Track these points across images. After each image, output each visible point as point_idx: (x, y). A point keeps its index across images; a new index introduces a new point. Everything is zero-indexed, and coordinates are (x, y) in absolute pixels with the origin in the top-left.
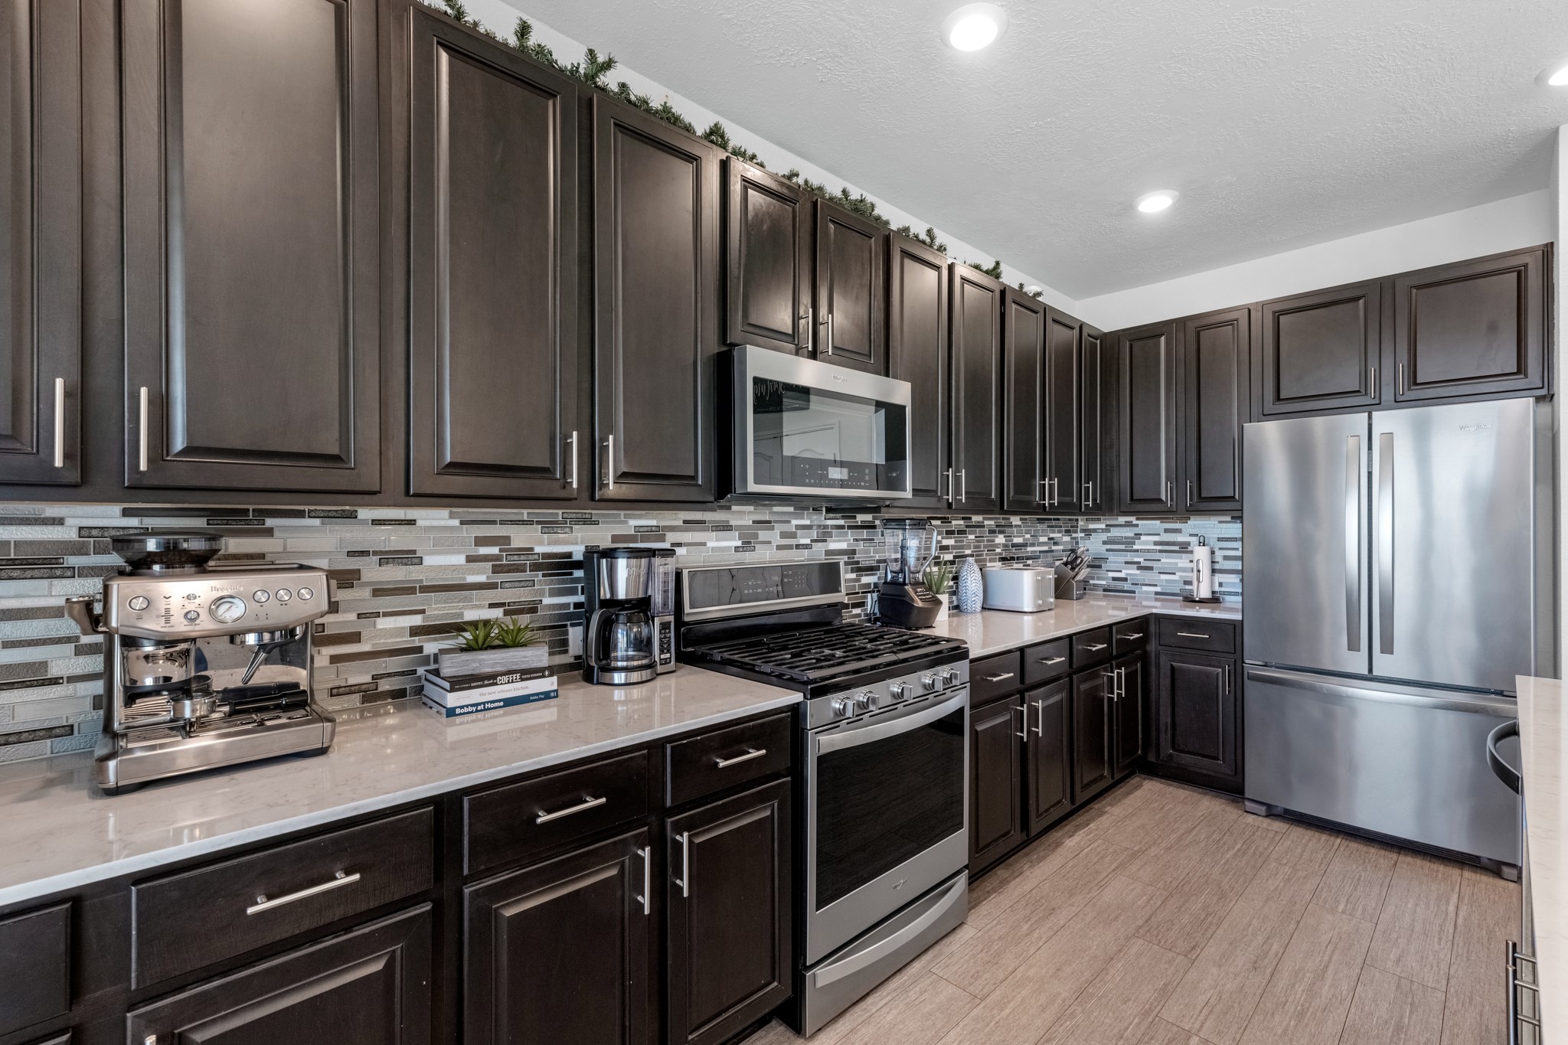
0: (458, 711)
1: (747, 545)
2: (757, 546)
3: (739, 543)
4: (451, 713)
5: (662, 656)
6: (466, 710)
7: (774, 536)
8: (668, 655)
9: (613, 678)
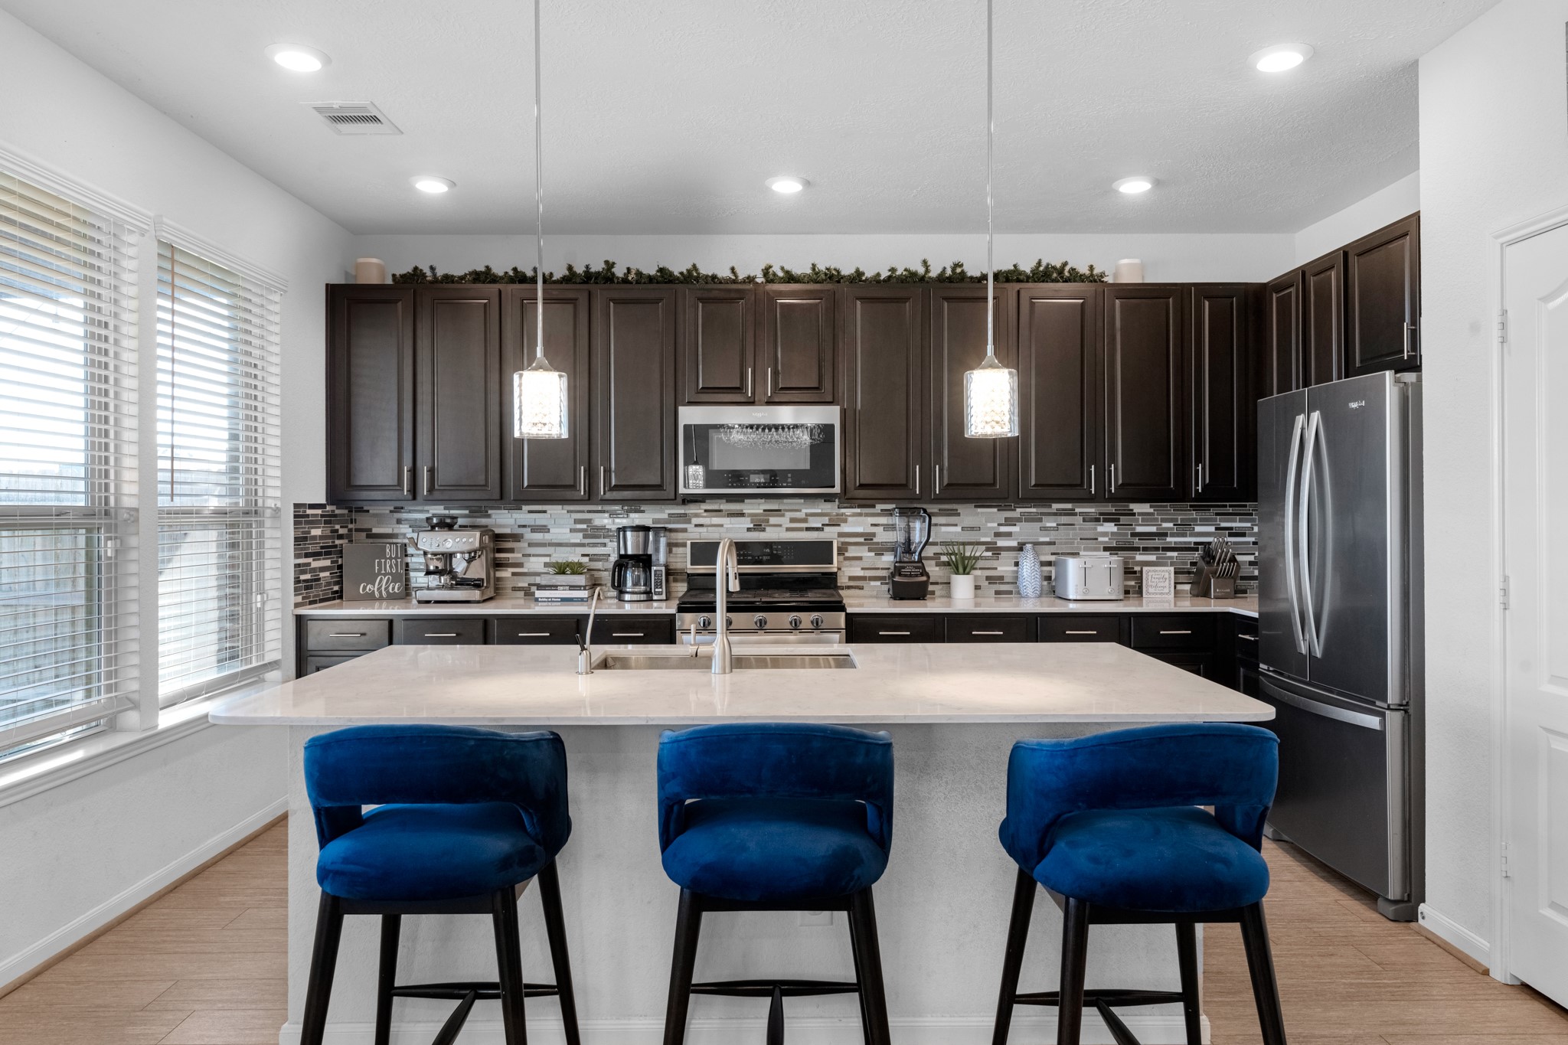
0: (540, 599)
1: (758, 527)
2: (768, 529)
3: (751, 526)
4: (537, 600)
5: (657, 590)
6: (543, 600)
7: (785, 521)
8: (660, 590)
9: (624, 597)
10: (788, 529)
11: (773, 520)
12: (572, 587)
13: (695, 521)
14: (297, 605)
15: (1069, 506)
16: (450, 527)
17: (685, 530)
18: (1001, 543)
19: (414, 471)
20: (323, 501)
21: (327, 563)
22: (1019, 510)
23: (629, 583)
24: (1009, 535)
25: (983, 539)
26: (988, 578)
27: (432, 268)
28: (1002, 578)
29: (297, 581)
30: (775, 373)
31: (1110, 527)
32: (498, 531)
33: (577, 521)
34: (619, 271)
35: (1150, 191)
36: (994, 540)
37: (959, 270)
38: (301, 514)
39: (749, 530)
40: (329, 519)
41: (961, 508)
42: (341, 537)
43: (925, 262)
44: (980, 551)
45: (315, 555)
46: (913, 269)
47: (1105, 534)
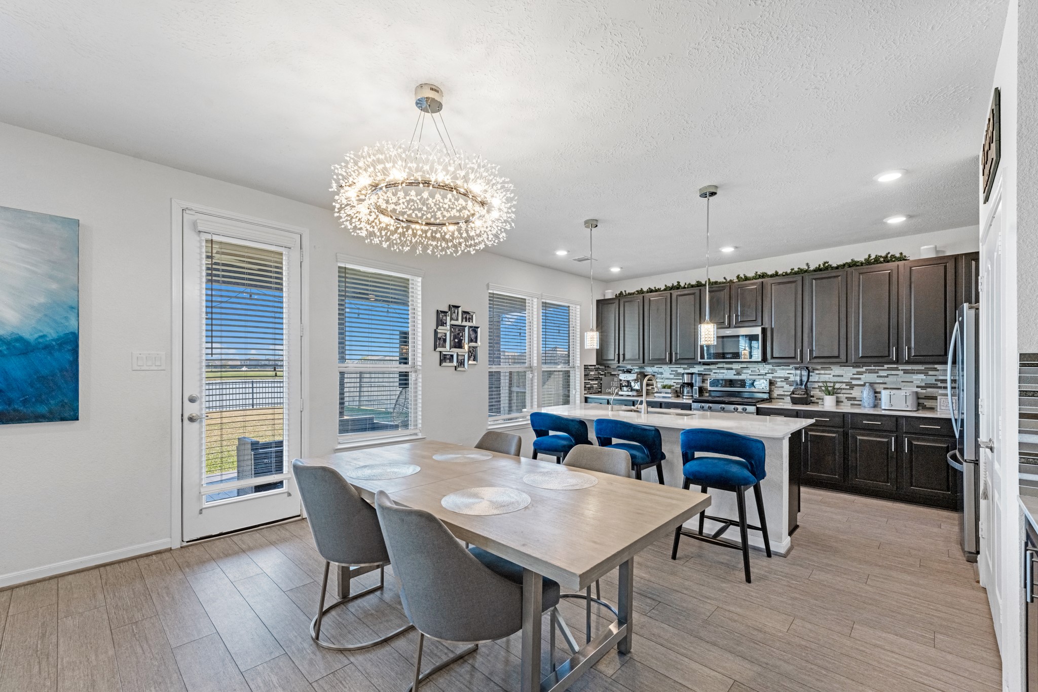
5: (695, 395)
6: (657, 397)
10: (750, 375)
11: (744, 371)
12: (666, 393)
13: (714, 371)
14: (585, 394)
15: (895, 366)
16: (630, 372)
17: (710, 375)
18: (854, 382)
19: (619, 355)
20: (595, 364)
21: (597, 382)
22: (865, 368)
23: (685, 393)
24: (859, 379)
25: (844, 381)
26: (846, 398)
27: (625, 291)
28: (855, 398)
29: (585, 387)
30: (737, 316)
31: (922, 376)
32: (646, 374)
33: (672, 371)
34: (682, 285)
35: (905, 221)
36: (851, 381)
37: (827, 265)
38: (586, 368)
39: (735, 375)
40: (597, 369)
41: (832, 367)
42: (602, 375)
43: (807, 264)
44: (844, 386)
45: (592, 380)
46: (802, 267)
47: (917, 380)
